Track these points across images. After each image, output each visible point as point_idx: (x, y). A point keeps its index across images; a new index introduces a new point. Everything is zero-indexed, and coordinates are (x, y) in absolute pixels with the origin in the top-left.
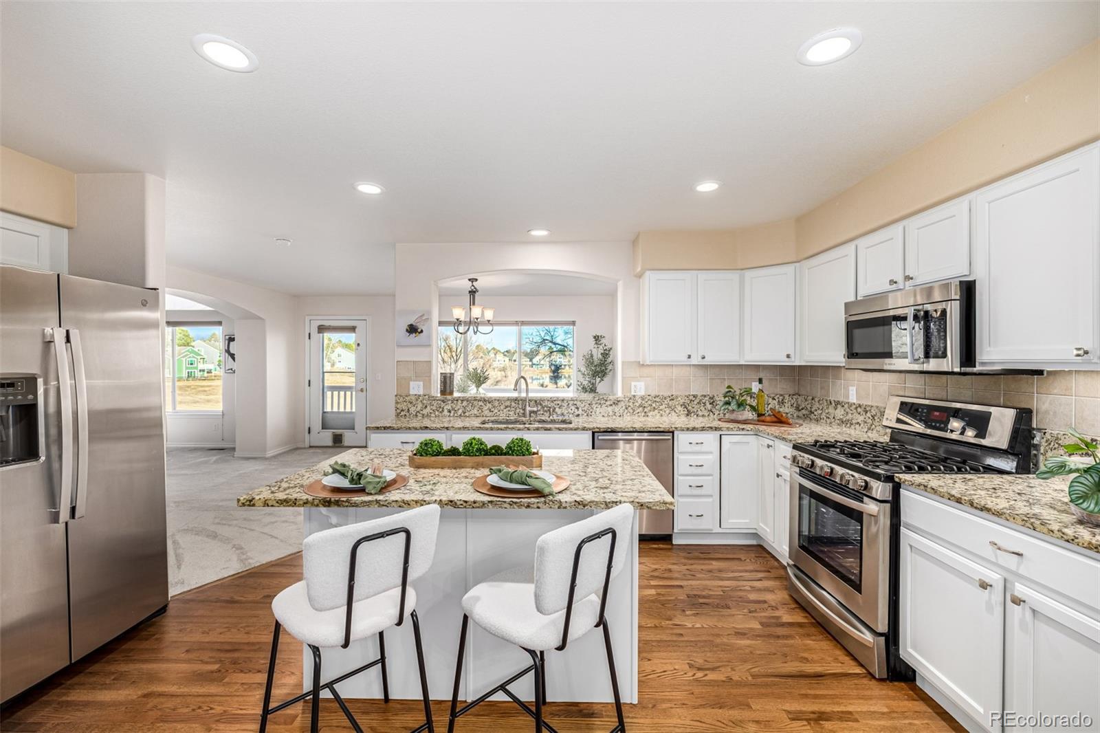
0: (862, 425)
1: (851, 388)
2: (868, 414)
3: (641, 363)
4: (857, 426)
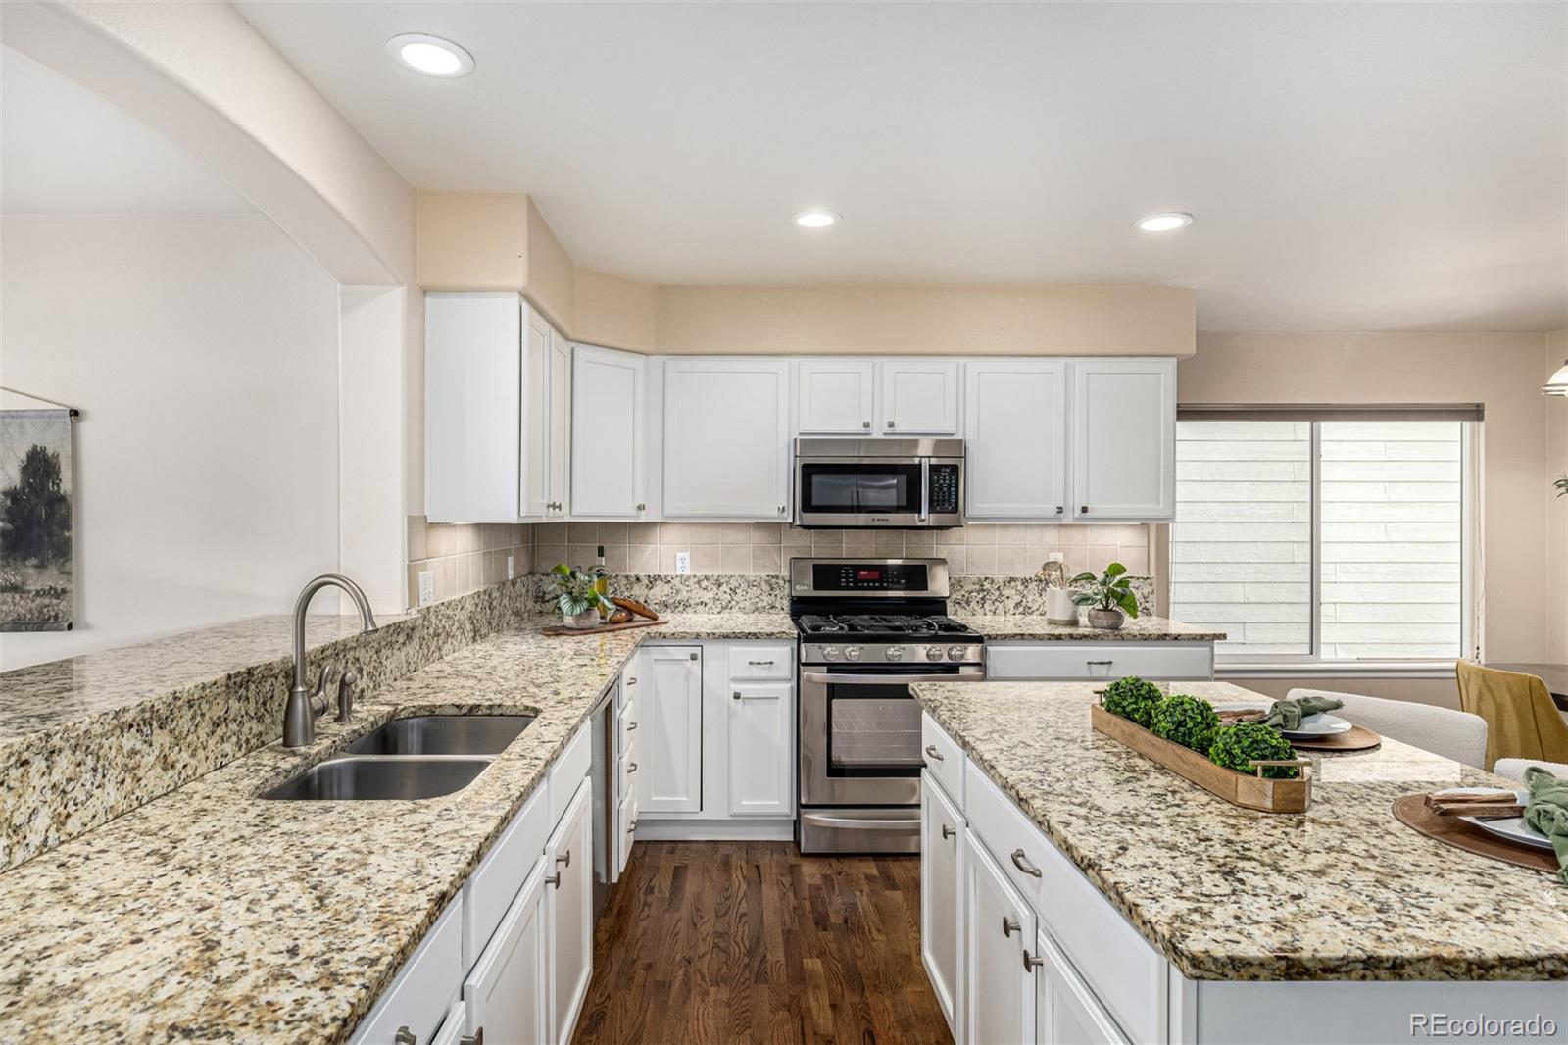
0: (711, 605)
1: (679, 554)
2: (724, 588)
3: (429, 521)
4: (700, 607)
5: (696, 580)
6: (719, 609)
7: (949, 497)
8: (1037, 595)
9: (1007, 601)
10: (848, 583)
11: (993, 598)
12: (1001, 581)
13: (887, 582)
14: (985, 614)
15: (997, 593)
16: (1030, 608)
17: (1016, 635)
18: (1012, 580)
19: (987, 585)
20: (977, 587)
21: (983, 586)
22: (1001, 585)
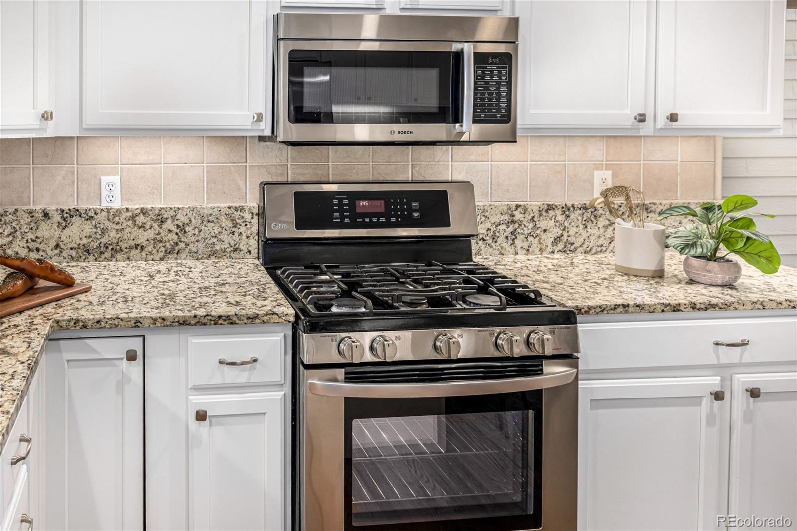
0: (150, 248)
1: (105, 179)
2: (169, 225)
4: (134, 252)
5: (130, 214)
6: (161, 254)
7: (498, 100)
8: (581, 227)
9: (544, 236)
10: (342, 217)
11: (526, 232)
12: (536, 209)
13: (397, 216)
14: (516, 253)
15: (531, 225)
16: (572, 244)
17: (616, 307)
18: (550, 208)
19: (518, 216)
20: (506, 217)
21: (513, 216)
22: (537, 215)
